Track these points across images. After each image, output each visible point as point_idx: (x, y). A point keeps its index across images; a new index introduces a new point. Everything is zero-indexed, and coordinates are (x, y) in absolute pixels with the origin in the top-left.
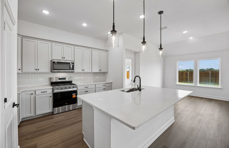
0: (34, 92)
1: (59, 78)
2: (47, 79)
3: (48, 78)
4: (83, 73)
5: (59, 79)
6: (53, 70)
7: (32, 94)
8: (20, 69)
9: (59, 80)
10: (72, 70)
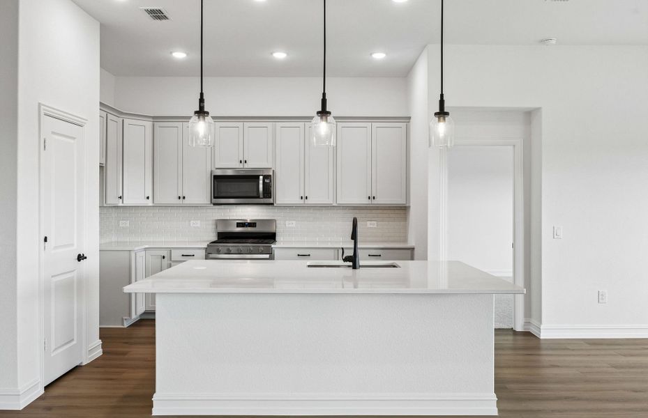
0: (169, 252)
1: (238, 223)
2: (210, 222)
3: (214, 222)
4: (304, 207)
5: (239, 225)
6: (215, 198)
7: (164, 257)
8: (148, 198)
9: (237, 226)
10: (264, 197)
